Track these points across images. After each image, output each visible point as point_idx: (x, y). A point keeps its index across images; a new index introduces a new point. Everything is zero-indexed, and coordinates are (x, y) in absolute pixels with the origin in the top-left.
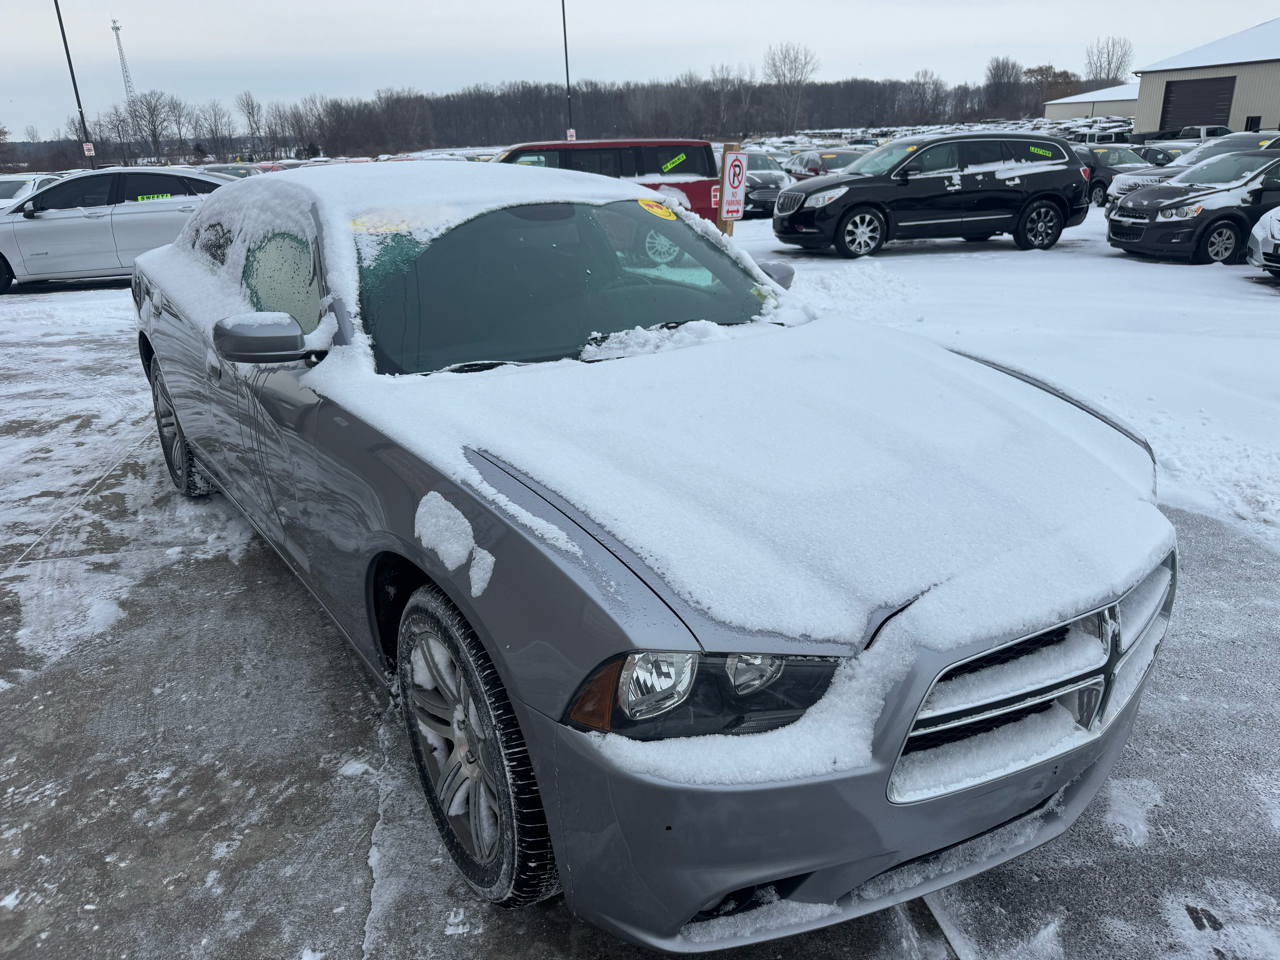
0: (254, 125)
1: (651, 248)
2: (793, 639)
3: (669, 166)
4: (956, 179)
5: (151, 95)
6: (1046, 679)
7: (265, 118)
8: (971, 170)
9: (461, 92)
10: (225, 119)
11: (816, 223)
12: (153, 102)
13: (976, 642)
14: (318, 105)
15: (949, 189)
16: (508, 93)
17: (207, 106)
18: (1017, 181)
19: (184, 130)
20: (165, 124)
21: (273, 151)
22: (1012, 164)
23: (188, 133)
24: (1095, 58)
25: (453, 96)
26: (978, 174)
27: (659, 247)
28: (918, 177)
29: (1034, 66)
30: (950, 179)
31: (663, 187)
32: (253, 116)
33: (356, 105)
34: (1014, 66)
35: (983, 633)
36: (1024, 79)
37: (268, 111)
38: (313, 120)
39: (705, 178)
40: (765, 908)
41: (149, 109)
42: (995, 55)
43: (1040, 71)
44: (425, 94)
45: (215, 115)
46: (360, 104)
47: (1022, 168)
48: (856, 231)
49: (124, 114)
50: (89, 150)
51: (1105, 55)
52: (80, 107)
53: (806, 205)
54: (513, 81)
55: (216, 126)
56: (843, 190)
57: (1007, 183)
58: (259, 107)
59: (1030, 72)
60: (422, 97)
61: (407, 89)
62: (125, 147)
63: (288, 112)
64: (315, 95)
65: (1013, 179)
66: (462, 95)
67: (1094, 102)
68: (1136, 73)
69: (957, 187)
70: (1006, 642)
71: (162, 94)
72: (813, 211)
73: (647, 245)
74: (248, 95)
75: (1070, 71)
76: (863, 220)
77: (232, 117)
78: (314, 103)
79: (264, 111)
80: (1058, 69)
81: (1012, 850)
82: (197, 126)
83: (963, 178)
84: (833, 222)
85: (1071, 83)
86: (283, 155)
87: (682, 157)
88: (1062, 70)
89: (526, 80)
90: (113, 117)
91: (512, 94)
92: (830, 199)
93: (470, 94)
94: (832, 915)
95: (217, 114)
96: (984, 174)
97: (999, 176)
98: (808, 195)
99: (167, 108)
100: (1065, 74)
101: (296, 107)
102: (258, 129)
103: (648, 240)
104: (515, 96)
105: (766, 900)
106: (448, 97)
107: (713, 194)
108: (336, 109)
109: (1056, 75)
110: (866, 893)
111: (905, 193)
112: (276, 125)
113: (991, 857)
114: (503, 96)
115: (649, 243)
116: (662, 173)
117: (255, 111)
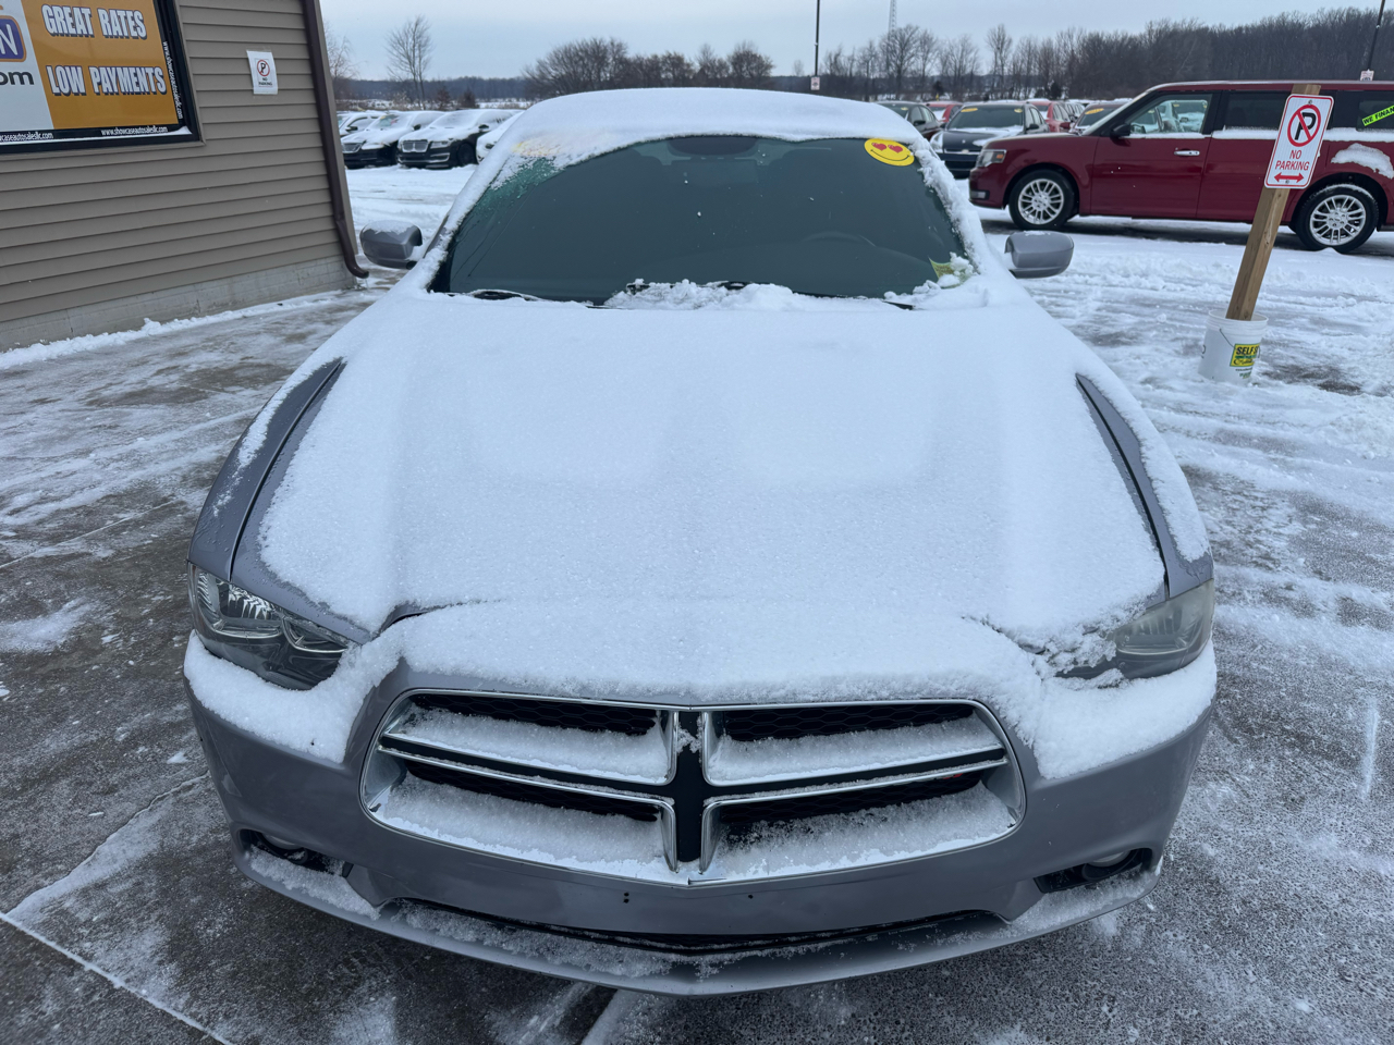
0: (999, 62)
2: (312, 604)
5: (906, 30)
6: (563, 763)
7: (1013, 52)
9: (1259, 23)
10: (972, 55)
12: (907, 36)
13: (456, 675)
14: (1075, 40)
16: (1324, 25)
17: (957, 41)
19: (928, 66)
20: (913, 59)
21: (1012, 90)
23: (934, 70)
25: (1247, 28)
31: (1355, 146)
32: (1001, 52)
33: (1120, 39)
35: (469, 668)
37: (1018, 47)
38: (1063, 57)
40: (325, 875)
41: (901, 45)
44: (1210, 26)
45: (963, 51)
46: (1123, 39)
49: (877, 49)
50: (815, 84)
52: (817, 41)
54: (1336, 9)
55: (961, 62)
58: (1010, 41)
60: (1207, 29)
61: (1188, 20)
62: (870, 83)
63: (1039, 46)
64: (1074, 29)
66: (1259, 27)
70: (493, 691)
71: (917, 28)
74: (1002, 29)
77: (980, 53)
78: (1070, 37)
79: (1013, 47)
81: (599, 973)
82: (944, 63)
86: (1021, 95)
89: (1355, 6)
90: (867, 52)
91: (1330, 25)
93: (1271, 26)
94: (367, 917)
95: (965, 50)
99: (918, 43)
101: (1050, 42)
102: (1003, 66)
104: (1333, 27)
105: (331, 869)
106: (1240, 29)
108: (1095, 46)
110: (413, 918)
112: (1022, 61)
113: (568, 965)
114: (1317, 27)
117: (1005, 47)
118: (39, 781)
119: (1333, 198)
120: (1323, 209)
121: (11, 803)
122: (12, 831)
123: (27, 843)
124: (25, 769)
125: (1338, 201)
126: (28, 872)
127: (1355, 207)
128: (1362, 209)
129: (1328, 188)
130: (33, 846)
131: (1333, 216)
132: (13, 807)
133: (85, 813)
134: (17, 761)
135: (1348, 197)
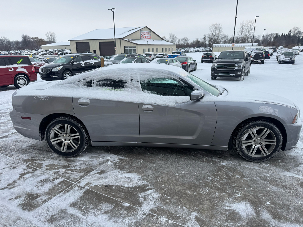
1: (19, 84)
3: (19, 62)
4: (83, 64)
8: (85, 62)
11: (56, 75)
15: (82, 66)
18: (94, 64)
22: (91, 60)
24: (48, 36)
26: (87, 62)
27: (21, 83)
28: (76, 63)
29: (33, 37)
30: (82, 64)
31: (19, 68)
34: (28, 37)
36: (32, 40)
39: (29, 65)
42: (23, 34)
43: (35, 38)
47: (94, 61)
48: (66, 76)
51: (50, 35)
53: (52, 71)
56: (61, 67)
57: (92, 64)
59: (32, 38)
65: (93, 63)
67: (53, 46)
68: (69, 40)
69: (84, 65)
72: (54, 72)
73: (18, 83)
75: (43, 39)
76: (67, 73)
80: (40, 38)
83: (84, 63)
84: (61, 74)
85: (43, 41)
87: (22, 60)
88: (41, 38)
92: (59, 69)
96: (88, 62)
97: (91, 63)
98: (52, 68)
100: (41, 39)
103: (18, 81)
107: (32, 69)
109: (39, 39)
111: (74, 67)
115: (18, 82)
116: (17, 64)
118: (285, 187)
119: (20, 78)
120: (19, 80)
121: (292, 188)
122: (297, 185)
123: (297, 183)
124: (284, 190)
125: (21, 78)
126: (301, 180)
127: (24, 79)
128: (25, 79)
129: (18, 76)
130: (297, 182)
131: (21, 81)
132: (293, 187)
133: (286, 180)
134: (283, 191)
135: (22, 77)
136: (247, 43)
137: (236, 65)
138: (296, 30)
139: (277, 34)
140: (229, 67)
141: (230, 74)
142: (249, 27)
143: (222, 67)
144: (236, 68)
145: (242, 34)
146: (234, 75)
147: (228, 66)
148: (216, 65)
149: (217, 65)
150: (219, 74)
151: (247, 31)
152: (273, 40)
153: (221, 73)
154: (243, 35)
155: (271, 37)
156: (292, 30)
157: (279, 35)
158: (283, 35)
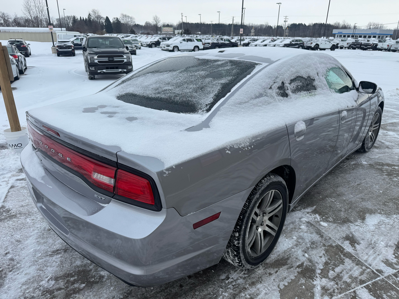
136: (41, 27)
137: (125, 57)
138: (95, 13)
139: (74, 16)
140: (116, 59)
141: (120, 70)
142: (37, 3)
143: (106, 59)
144: (125, 60)
145: (30, 13)
146: (125, 70)
147: (114, 58)
148: (96, 57)
149: (98, 57)
150: (104, 71)
151: (36, 10)
152: (71, 25)
153: (107, 68)
154: (32, 16)
155: (67, 21)
156: (92, 13)
157: (78, 19)
158: (82, 18)
